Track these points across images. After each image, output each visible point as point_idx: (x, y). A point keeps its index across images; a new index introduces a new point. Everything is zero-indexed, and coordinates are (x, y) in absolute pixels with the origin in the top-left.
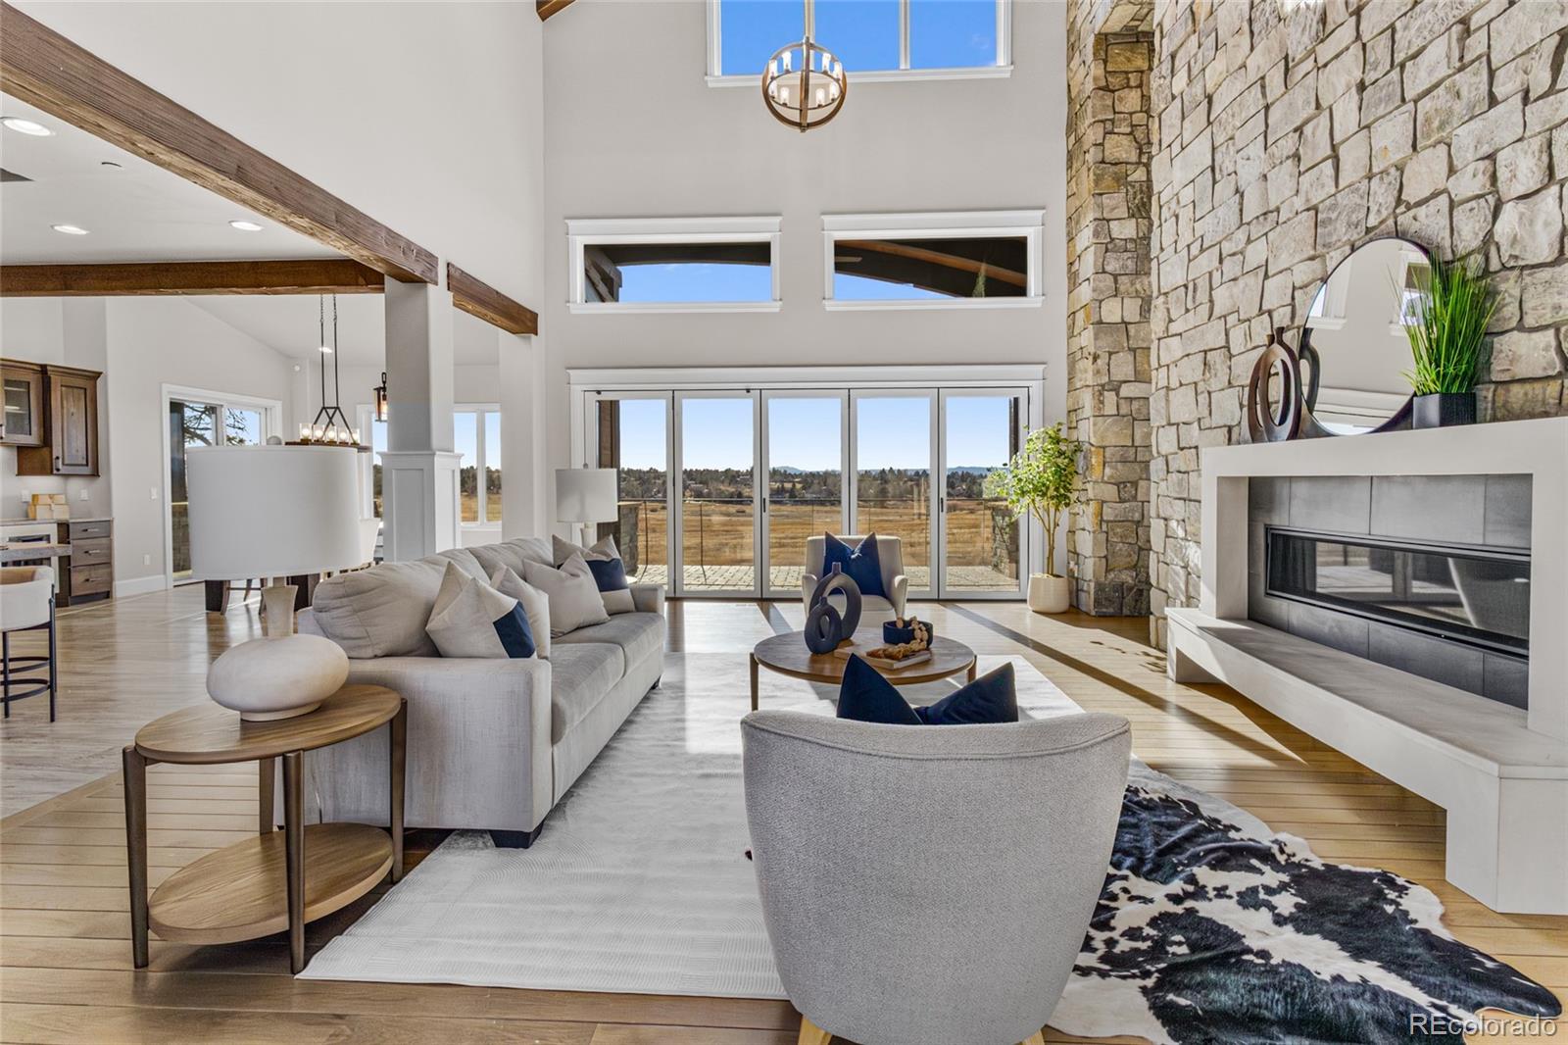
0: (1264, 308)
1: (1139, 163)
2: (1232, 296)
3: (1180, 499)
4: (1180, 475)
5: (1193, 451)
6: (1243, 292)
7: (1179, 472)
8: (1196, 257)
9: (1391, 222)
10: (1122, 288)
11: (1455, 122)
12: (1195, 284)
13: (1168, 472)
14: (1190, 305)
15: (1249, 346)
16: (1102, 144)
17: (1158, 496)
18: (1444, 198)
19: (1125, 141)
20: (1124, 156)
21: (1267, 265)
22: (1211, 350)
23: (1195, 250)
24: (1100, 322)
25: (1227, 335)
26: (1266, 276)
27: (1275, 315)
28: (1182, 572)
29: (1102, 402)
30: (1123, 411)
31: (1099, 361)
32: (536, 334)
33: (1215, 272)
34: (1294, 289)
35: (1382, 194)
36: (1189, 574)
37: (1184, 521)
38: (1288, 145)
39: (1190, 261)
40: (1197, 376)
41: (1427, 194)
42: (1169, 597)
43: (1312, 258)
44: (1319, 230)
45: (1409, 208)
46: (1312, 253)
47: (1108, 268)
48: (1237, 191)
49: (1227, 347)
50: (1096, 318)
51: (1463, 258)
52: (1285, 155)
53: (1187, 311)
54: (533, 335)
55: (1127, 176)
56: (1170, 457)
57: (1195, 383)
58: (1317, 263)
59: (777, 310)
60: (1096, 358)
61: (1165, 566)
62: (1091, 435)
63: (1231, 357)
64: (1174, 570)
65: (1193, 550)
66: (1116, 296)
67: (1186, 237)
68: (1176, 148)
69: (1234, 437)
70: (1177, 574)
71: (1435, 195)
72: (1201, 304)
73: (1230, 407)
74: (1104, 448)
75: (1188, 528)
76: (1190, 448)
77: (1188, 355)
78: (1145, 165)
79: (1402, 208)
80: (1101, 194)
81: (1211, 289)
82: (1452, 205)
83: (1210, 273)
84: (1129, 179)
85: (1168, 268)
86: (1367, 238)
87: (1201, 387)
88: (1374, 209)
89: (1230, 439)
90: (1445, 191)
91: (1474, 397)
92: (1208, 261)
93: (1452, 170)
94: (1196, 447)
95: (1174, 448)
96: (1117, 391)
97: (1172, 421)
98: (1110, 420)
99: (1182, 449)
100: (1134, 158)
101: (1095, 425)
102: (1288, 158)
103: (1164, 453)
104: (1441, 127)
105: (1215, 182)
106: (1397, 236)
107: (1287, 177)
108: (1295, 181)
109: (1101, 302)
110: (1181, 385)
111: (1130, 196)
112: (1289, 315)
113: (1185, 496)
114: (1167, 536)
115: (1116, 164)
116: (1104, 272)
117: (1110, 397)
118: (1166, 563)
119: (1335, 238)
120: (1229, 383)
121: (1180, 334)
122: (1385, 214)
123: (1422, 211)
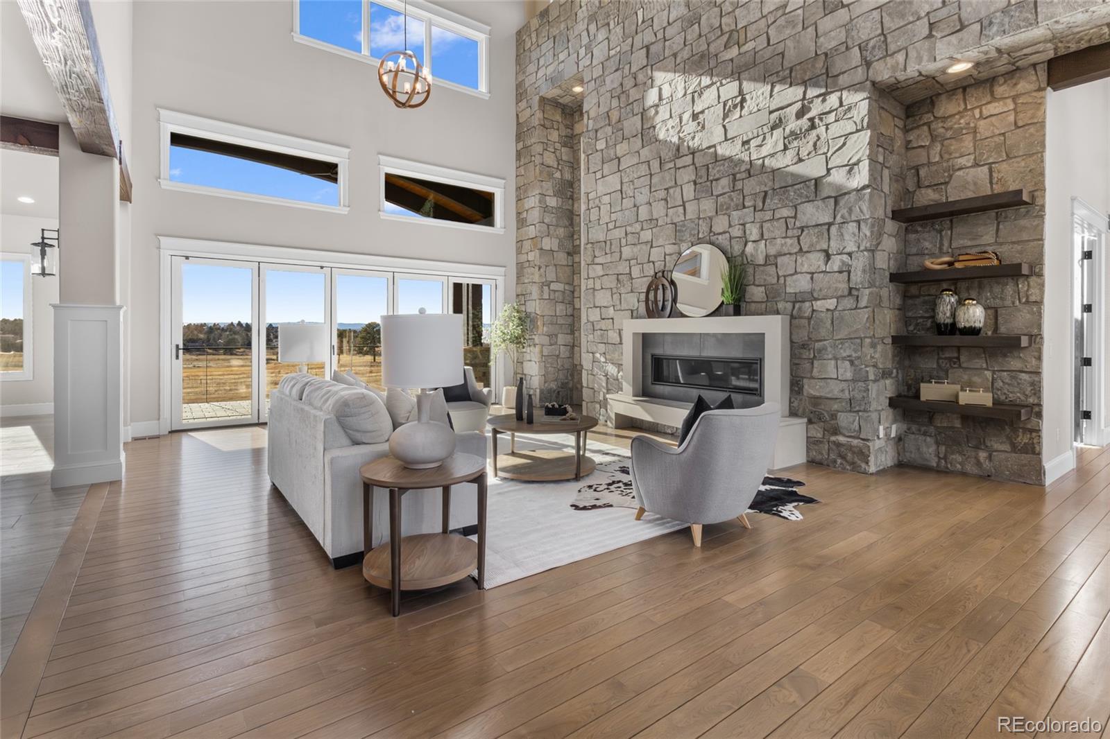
0: (651, 260)
1: (558, 169)
2: (633, 252)
3: (602, 343)
4: (602, 332)
5: (611, 320)
6: (640, 251)
7: (602, 330)
8: (611, 230)
9: (708, 238)
10: (551, 232)
11: (732, 209)
12: (611, 242)
13: (594, 330)
14: (608, 251)
15: (642, 275)
16: (542, 155)
17: (588, 342)
18: (728, 234)
19: (552, 156)
20: (551, 164)
21: (652, 242)
22: (621, 274)
23: (611, 226)
24: (541, 249)
25: (630, 268)
26: (652, 247)
27: (656, 264)
28: (604, 378)
29: (542, 292)
30: (551, 297)
31: (541, 270)
32: (131, 203)
33: (622, 239)
34: (665, 255)
35: (704, 228)
36: (608, 379)
37: (604, 353)
38: (662, 194)
39: (608, 231)
40: (613, 285)
41: (721, 231)
42: (595, 391)
43: (674, 244)
44: (677, 234)
45: (715, 235)
46: (674, 241)
47: (546, 221)
48: (635, 206)
49: (630, 274)
50: (539, 247)
51: (735, 257)
52: (660, 197)
53: (606, 254)
54: (129, 203)
55: (553, 174)
56: (595, 323)
57: (611, 289)
58: (676, 246)
59: (346, 213)
60: (540, 268)
61: (592, 377)
62: (537, 309)
63: (632, 279)
64: (599, 378)
65: (611, 367)
66: (548, 236)
67: (605, 219)
68: (599, 175)
69: (634, 315)
70: (600, 379)
71: (724, 232)
72: (615, 252)
73: (634, 301)
74: (543, 316)
75: (607, 357)
76: (608, 319)
77: (607, 275)
78: (561, 171)
79: (712, 234)
80: (542, 181)
81: (621, 246)
82: (731, 238)
83: (620, 239)
84: (554, 176)
85: (594, 231)
86: (698, 242)
87: (614, 290)
88: (701, 231)
89: (632, 316)
90: (728, 232)
91: (740, 306)
92: (619, 233)
93: (730, 226)
94: (612, 319)
95: (599, 318)
96: (549, 286)
97: (596, 305)
98: (546, 301)
99: (604, 319)
100: (556, 166)
101: (540, 303)
102: (662, 199)
103: (591, 320)
104: (727, 209)
105: (622, 198)
106: (711, 244)
107: (662, 208)
108: (665, 211)
109: (542, 238)
110: (602, 288)
111: (554, 185)
112: (663, 265)
113: (606, 341)
114: (594, 361)
115: (548, 167)
116: (544, 223)
117: (546, 288)
118: (593, 375)
119: (684, 238)
120: (632, 290)
121: (602, 264)
122: (706, 234)
123: (720, 237)
